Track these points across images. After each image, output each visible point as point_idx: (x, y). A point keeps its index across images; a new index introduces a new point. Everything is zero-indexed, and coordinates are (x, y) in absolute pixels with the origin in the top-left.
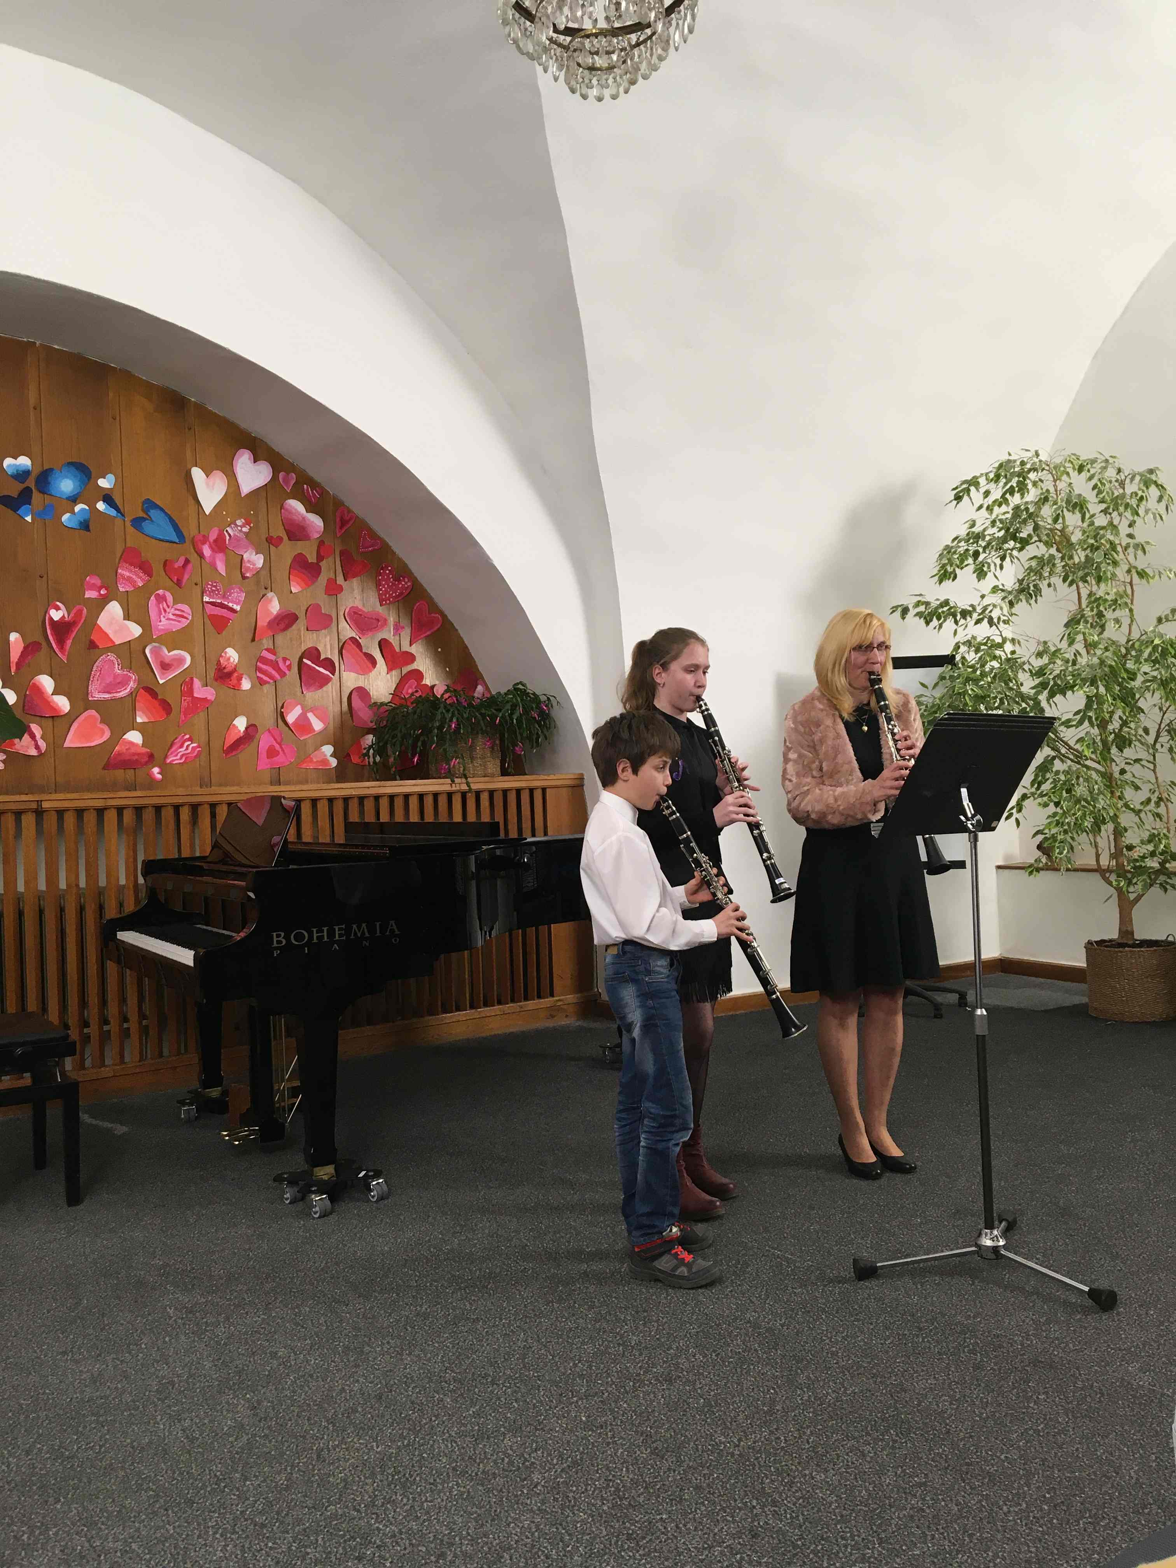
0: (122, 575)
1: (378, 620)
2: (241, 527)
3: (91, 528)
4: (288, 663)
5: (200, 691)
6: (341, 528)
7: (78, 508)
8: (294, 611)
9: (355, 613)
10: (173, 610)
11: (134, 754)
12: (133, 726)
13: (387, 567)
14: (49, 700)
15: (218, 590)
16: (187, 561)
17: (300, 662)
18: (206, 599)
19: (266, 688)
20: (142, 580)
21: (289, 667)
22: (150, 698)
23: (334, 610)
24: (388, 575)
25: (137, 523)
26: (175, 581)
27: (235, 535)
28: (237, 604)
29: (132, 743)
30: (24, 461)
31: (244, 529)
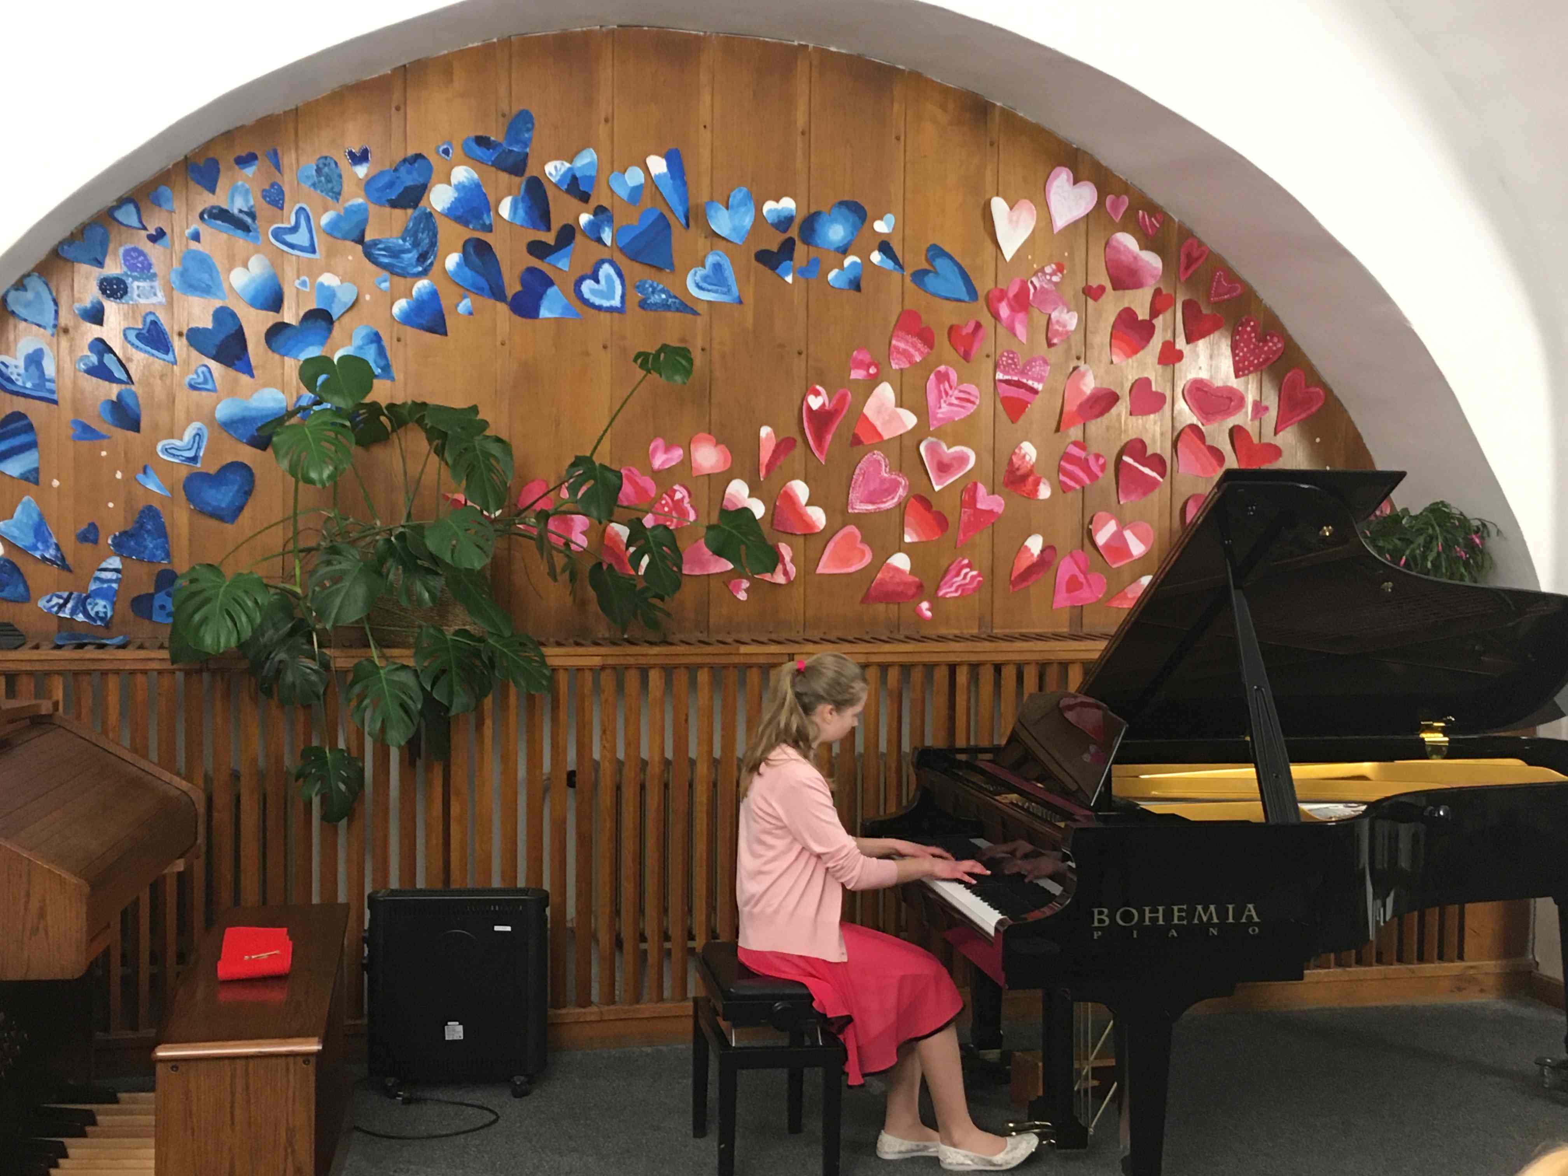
0: (897, 348)
1: (1230, 399)
2: (1051, 275)
3: (863, 285)
4: (1101, 461)
5: (986, 501)
6: (1187, 268)
7: (848, 261)
8: (1113, 388)
9: (1198, 389)
10: (956, 393)
11: (898, 584)
12: (901, 547)
13: (1248, 321)
14: (802, 512)
15: (1015, 364)
16: (978, 326)
17: (1119, 461)
18: (1000, 376)
19: (1070, 495)
20: (921, 353)
21: (1103, 468)
22: (921, 509)
23: (1169, 385)
24: (1249, 333)
25: (919, 276)
26: (962, 354)
27: (1042, 287)
28: (1039, 381)
29: (897, 570)
30: (788, 204)
31: (1055, 279)
